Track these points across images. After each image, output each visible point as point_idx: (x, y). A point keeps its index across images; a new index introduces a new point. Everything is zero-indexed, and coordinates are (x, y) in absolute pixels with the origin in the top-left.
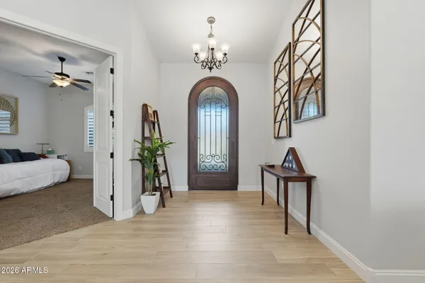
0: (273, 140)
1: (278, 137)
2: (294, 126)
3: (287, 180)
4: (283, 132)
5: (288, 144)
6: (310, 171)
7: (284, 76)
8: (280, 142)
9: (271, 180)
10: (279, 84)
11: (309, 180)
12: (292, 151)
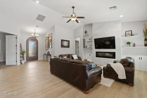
0: (45, 50)
1: (46, 50)
2: (49, 48)
3: (48, 55)
4: (47, 49)
5: (48, 51)
6: (50, 54)
7: (47, 40)
8: (46, 51)
9: (45, 56)
10: (46, 42)
11: (50, 55)
12: (48, 52)
